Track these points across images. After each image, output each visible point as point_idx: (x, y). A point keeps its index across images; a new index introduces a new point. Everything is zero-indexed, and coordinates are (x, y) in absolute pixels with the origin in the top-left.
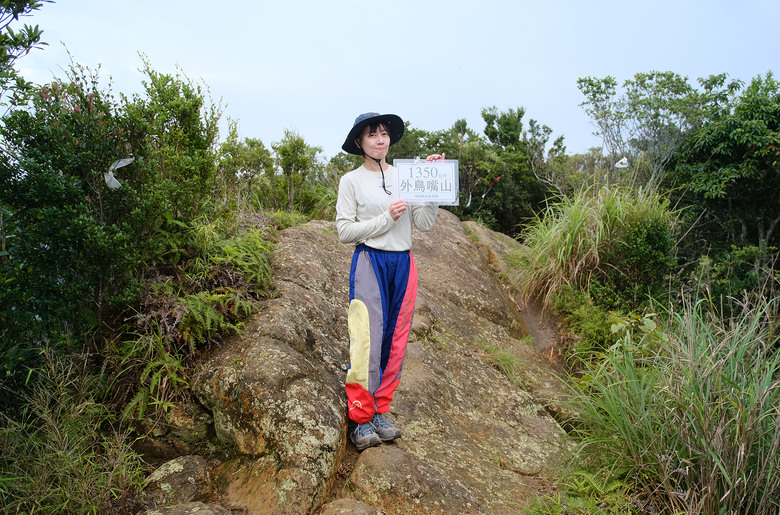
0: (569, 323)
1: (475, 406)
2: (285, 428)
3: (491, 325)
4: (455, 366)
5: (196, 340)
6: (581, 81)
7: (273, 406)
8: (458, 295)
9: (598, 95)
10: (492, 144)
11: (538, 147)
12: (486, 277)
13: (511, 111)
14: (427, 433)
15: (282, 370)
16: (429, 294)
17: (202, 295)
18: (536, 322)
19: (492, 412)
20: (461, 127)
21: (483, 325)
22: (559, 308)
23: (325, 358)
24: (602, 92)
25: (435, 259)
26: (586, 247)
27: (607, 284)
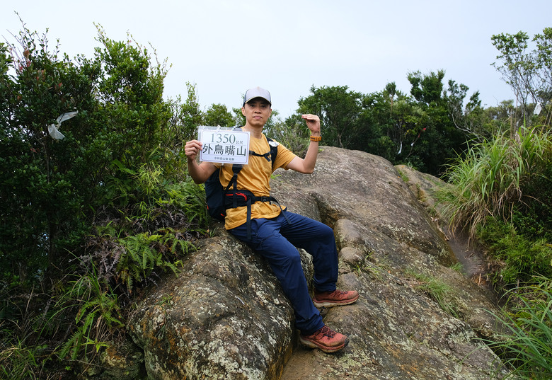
0: (495, 251)
1: (409, 335)
2: (206, 372)
3: (422, 255)
4: (388, 295)
5: (133, 279)
6: (494, 38)
7: (196, 347)
8: (390, 228)
9: (510, 50)
10: (417, 102)
11: (457, 102)
12: (416, 211)
13: (432, 74)
14: (360, 365)
15: (208, 309)
16: (364, 228)
17: (141, 235)
18: (463, 251)
19: (426, 341)
20: (391, 89)
21: (414, 254)
22: (484, 237)
23: (258, 293)
24: (515, 46)
25: (370, 197)
26: (507, 181)
27: (529, 214)
